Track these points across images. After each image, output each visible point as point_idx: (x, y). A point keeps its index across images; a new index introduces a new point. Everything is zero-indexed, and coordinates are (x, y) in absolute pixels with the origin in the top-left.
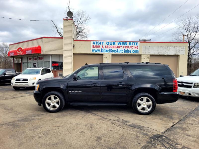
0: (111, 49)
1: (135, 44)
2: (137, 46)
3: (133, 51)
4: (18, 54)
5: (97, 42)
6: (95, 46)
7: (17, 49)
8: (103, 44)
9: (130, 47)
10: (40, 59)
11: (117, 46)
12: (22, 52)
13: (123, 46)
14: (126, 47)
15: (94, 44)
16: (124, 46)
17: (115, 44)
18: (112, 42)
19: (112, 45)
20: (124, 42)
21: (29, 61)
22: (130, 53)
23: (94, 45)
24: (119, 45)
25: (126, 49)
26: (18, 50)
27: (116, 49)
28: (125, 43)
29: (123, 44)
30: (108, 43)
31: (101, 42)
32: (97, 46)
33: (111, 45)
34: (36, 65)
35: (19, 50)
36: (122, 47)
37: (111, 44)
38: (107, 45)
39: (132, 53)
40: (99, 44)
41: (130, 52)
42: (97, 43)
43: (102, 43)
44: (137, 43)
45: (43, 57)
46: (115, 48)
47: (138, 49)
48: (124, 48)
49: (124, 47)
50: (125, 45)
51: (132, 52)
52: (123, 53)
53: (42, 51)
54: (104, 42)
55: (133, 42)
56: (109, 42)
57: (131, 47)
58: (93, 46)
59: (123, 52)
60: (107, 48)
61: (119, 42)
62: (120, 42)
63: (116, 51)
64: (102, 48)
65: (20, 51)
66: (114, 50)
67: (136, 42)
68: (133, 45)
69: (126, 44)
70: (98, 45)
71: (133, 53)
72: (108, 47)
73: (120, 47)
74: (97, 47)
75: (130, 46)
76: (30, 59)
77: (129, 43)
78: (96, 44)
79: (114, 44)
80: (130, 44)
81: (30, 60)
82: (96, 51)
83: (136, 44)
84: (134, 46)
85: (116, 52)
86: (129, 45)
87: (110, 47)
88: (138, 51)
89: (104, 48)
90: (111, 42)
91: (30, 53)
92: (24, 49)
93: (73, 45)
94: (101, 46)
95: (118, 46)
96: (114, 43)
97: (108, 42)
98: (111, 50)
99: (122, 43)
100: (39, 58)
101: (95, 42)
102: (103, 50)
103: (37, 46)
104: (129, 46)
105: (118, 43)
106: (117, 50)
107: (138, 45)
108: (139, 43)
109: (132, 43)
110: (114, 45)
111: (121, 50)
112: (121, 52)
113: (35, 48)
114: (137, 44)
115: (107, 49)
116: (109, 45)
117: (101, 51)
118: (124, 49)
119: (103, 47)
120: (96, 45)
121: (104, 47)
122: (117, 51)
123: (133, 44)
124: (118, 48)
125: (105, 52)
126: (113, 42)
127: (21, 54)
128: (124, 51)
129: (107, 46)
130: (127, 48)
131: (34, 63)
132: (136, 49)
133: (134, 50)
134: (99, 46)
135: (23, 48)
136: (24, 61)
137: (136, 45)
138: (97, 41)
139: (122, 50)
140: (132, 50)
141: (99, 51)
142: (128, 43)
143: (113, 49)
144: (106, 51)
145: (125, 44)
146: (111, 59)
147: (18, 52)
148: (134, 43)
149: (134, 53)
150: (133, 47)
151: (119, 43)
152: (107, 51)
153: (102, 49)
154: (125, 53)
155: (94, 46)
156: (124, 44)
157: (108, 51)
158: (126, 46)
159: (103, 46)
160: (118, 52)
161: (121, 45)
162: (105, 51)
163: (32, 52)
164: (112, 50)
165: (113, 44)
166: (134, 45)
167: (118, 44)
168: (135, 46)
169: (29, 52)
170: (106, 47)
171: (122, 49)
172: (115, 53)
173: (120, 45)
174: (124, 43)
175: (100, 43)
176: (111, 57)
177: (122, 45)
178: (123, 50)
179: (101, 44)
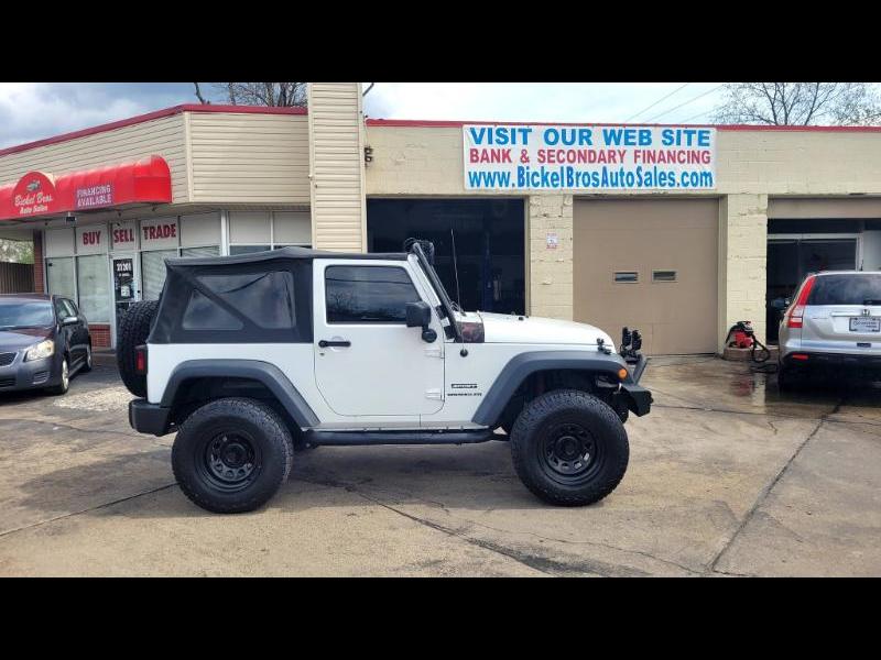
0: (570, 169)
1: (695, 137)
2: (702, 149)
3: (686, 179)
4: (24, 212)
5: (495, 128)
6: (485, 151)
7: (12, 185)
8: (525, 142)
9: (669, 152)
10: (152, 234)
11: (602, 152)
12: (48, 199)
13: (630, 150)
14: (650, 157)
15: (478, 141)
16: (636, 152)
17: (589, 143)
18: (573, 131)
19: (576, 147)
20: (638, 129)
21: (84, 250)
22: (667, 187)
23: (480, 148)
24: (613, 146)
25: (648, 167)
26: (21, 189)
27: (597, 167)
28: (641, 132)
29: (633, 137)
30: (552, 137)
31: (517, 127)
32: (493, 151)
33: (567, 148)
34: (131, 272)
35: (31, 186)
36: (629, 156)
37: (569, 139)
38: (547, 147)
39: (681, 187)
40: (505, 142)
41: (668, 181)
42: (495, 137)
43: (519, 136)
44: (701, 132)
45: (173, 226)
46: (590, 162)
47: (707, 168)
48: (640, 160)
49: (636, 157)
50: (641, 143)
51: (678, 180)
52: (635, 190)
53: (174, 188)
54: (530, 131)
55: (682, 129)
56: (559, 129)
57: (672, 157)
58: (472, 150)
59: (630, 185)
60: (546, 164)
61: (609, 129)
62: (617, 129)
63: (597, 180)
64: (524, 165)
65: (36, 191)
66: (586, 174)
67: (698, 129)
68: (684, 146)
69: (645, 137)
70: (501, 147)
71: (686, 185)
72: (555, 159)
73: (618, 157)
74: (496, 156)
75: (665, 149)
76: (90, 238)
77: (664, 134)
78: (490, 142)
79: (585, 142)
80: (668, 141)
81: (92, 243)
82: (490, 179)
83: (701, 138)
84: (690, 149)
85: (594, 185)
86: (664, 141)
87: (562, 156)
88: (709, 174)
89: (534, 166)
90: (568, 129)
91: (102, 201)
92: (58, 183)
93: (366, 149)
94: (515, 155)
95: (606, 149)
96: (585, 134)
97: (553, 132)
98: (569, 176)
99: (627, 132)
100: (145, 229)
101: (483, 130)
102: (525, 176)
103: (143, 160)
104: (661, 152)
105: (605, 131)
106: (600, 172)
107: (708, 145)
108: (713, 131)
109: (679, 132)
110: (585, 147)
111: (622, 173)
112: (623, 185)
113: (136, 170)
114: (704, 141)
115: (550, 168)
116: (560, 145)
117: (514, 179)
118: (639, 169)
119: (525, 158)
120: (489, 148)
121: (533, 155)
122: (600, 177)
123: (684, 137)
124: (604, 160)
125: (540, 187)
126: (577, 128)
127: (43, 209)
128: (637, 179)
129: (549, 151)
130: (654, 161)
131: (116, 262)
132: (698, 168)
133: (690, 174)
134: (506, 155)
135: (52, 178)
136: (51, 251)
137: (700, 144)
138: (496, 124)
139: (626, 172)
140: (678, 169)
141: (504, 179)
142: (657, 135)
143: (579, 167)
144: (544, 179)
145: (641, 137)
146: (570, 223)
147: (24, 197)
148: (690, 134)
149: (691, 189)
150: (686, 157)
151: (613, 132)
152: (549, 178)
153: (520, 169)
154: (644, 190)
155: (480, 155)
156: (637, 140)
157: (552, 180)
158: (649, 152)
159: (524, 153)
160: (605, 182)
161: (622, 147)
162: (537, 179)
163: (116, 194)
164: (574, 176)
165: (581, 143)
166: (689, 143)
167: (608, 143)
168: (695, 147)
169: (94, 196)
170: (544, 157)
171: (629, 165)
172: (590, 190)
173: (617, 143)
174: (637, 134)
175: (509, 135)
176: (569, 211)
177: (627, 143)
178: (630, 174)
179: (514, 142)
